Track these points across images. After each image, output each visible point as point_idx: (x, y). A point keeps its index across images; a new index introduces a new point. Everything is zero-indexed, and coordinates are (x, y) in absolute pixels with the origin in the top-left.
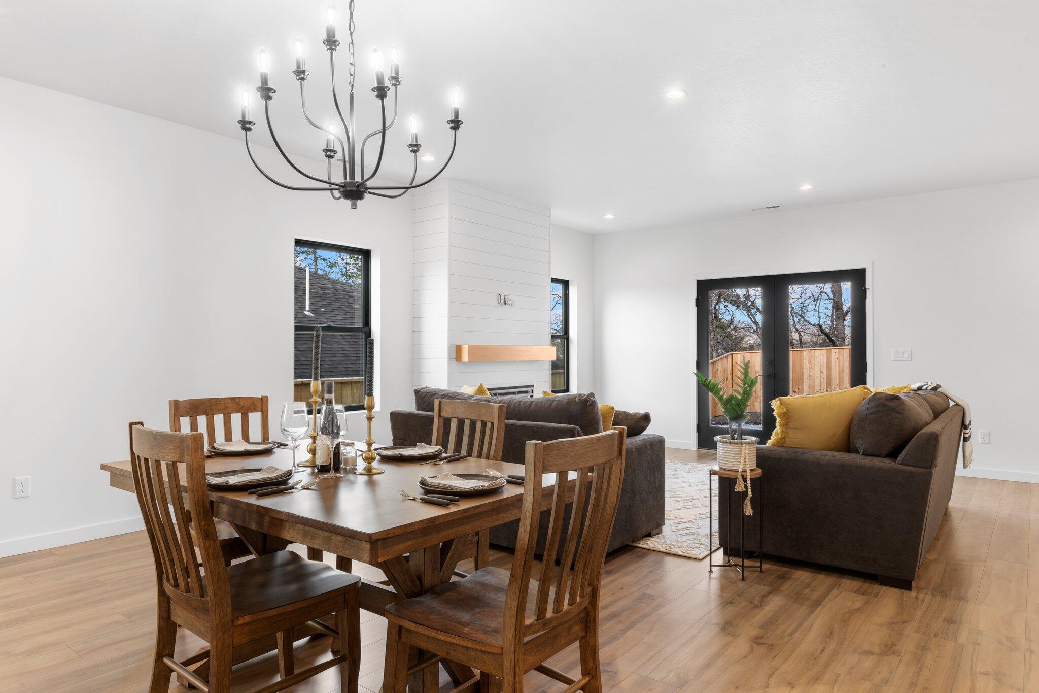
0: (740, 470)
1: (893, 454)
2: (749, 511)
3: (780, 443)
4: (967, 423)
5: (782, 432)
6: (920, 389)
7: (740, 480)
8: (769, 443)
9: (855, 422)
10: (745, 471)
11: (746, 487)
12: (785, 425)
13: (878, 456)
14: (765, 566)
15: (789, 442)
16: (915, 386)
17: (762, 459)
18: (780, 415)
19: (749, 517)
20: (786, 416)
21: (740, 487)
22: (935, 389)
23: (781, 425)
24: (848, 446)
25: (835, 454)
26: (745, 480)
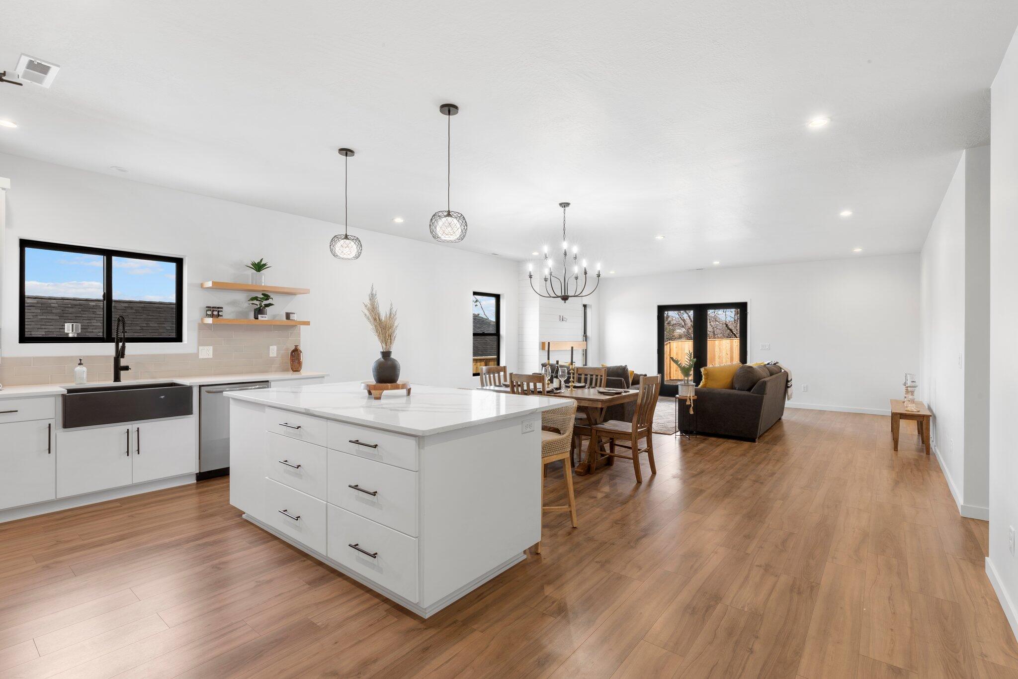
0: (689, 396)
1: (749, 390)
2: (692, 412)
3: (704, 386)
4: (789, 379)
5: (705, 381)
6: (768, 364)
7: (688, 400)
8: (700, 386)
9: (735, 377)
10: (690, 396)
11: (691, 403)
12: (706, 379)
13: (743, 390)
14: (697, 436)
15: (708, 386)
16: (766, 363)
17: (697, 393)
18: (704, 375)
19: (692, 414)
20: (707, 375)
21: (688, 403)
22: (775, 364)
23: (705, 379)
24: (732, 387)
25: (727, 390)
26: (690, 400)
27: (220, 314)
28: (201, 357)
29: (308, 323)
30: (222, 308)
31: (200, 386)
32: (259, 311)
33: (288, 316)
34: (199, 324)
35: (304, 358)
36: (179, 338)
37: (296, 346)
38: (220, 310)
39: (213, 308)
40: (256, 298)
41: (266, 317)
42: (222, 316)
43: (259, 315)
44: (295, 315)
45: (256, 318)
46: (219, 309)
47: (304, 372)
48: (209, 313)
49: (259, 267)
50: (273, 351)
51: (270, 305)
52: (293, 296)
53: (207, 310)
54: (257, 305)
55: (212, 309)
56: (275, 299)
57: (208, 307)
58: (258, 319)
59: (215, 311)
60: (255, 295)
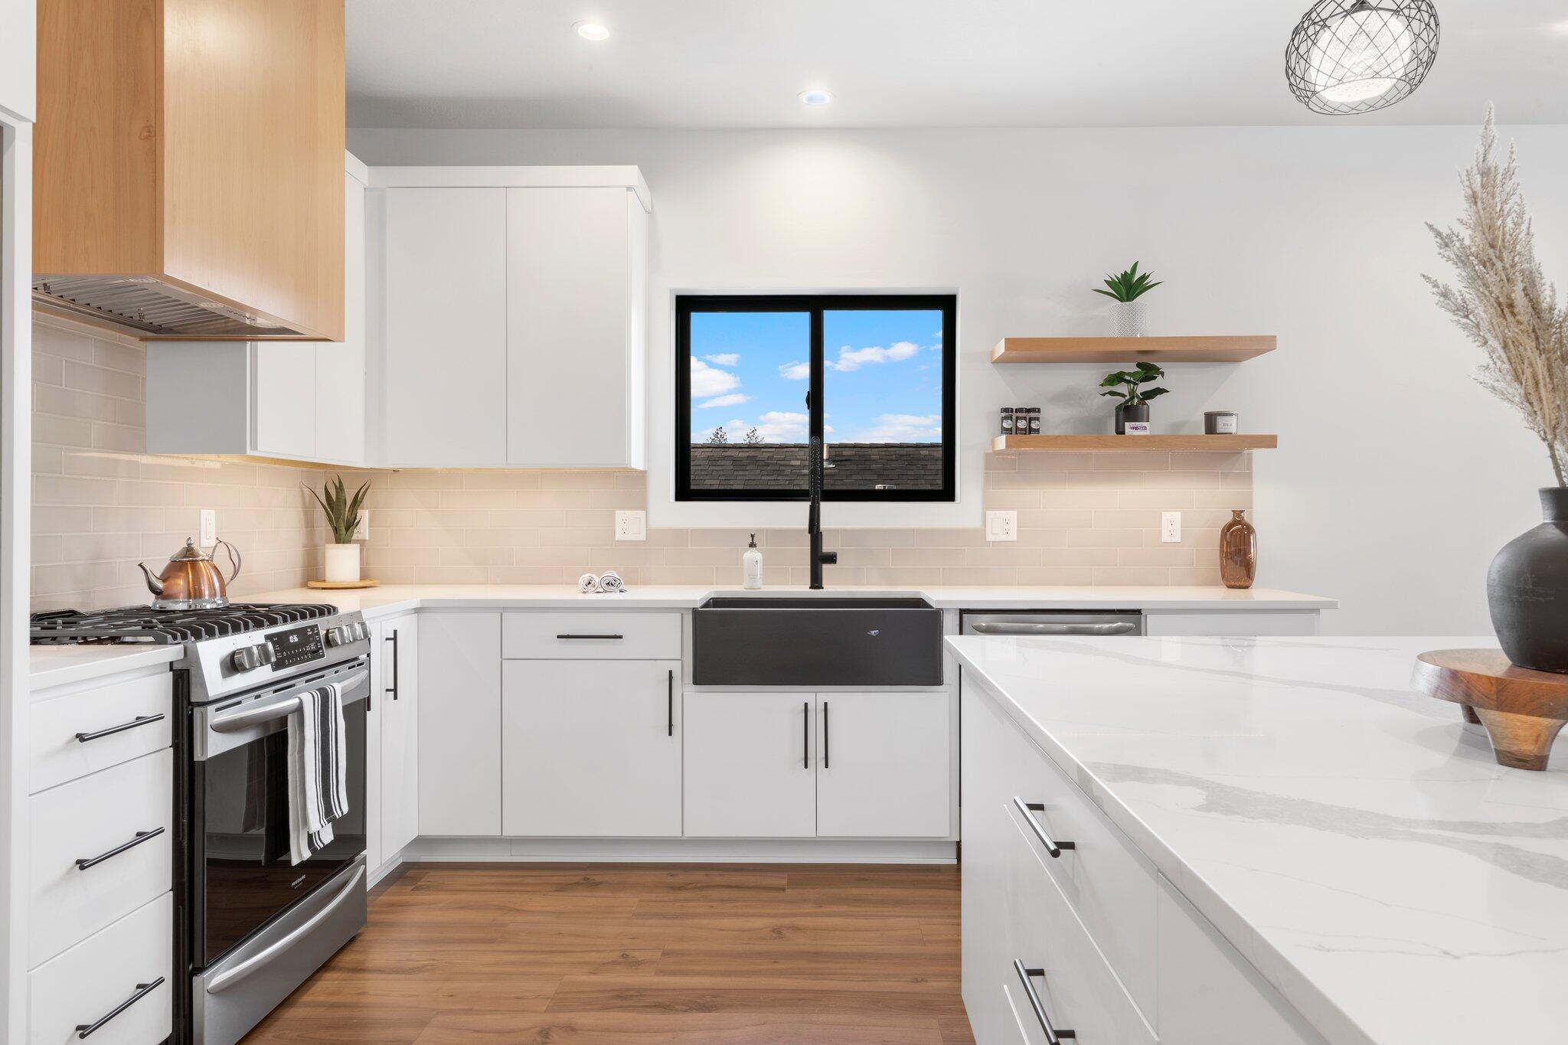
27: (1034, 425)
28: (990, 538)
29: (1270, 442)
30: (1039, 411)
31: (962, 612)
32: (1130, 412)
33: (1211, 421)
34: (987, 455)
35: (1262, 548)
36: (946, 493)
37: (1238, 513)
38: (1032, 415)
39: (1017, 410)
40: (1118, 378)
41: (1145, 428)
42: (1037, 431)
43: (1127, 424)
44: (1233, 420)
45: (1120, 431)
46: (1030, 413)
47: (1259, 593)
48: (1007, 424)
49: (1128, 287)
50: (1172, 526)
51: (1159, 391)
52: (1229, 367)
53: (1004, 418)
54: (1123, 396)
55: (1014, 415)
56: (1171, 377)
57: (1005, 410)
58: (1123, 433)
59: (1021, 418)
60: (1115, 368)
